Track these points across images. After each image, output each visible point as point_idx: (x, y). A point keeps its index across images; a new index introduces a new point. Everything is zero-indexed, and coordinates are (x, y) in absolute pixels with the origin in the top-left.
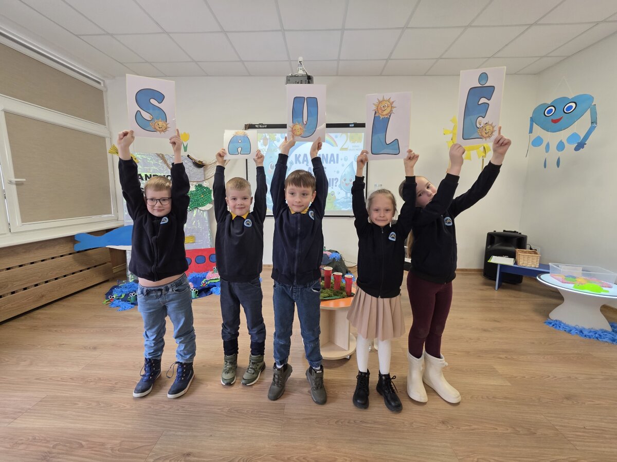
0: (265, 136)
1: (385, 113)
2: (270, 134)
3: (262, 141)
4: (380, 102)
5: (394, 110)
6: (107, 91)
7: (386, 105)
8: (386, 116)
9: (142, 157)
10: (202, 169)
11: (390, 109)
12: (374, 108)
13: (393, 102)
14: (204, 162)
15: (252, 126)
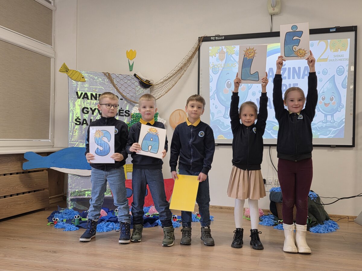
0: (223, 49)
1: (250, 56)
2: (227, 47)
3: (217, 55)
4: (247, 50)
5: (256, 55)
6: (56, 10)
7: (251, 52)
8: (251, 58)
9: (89, 76)
10: (149, 89)
11: (253, 54)
12: (244, 53)
13: (255, 50)
14: (151, 82)
15: (206, 39)
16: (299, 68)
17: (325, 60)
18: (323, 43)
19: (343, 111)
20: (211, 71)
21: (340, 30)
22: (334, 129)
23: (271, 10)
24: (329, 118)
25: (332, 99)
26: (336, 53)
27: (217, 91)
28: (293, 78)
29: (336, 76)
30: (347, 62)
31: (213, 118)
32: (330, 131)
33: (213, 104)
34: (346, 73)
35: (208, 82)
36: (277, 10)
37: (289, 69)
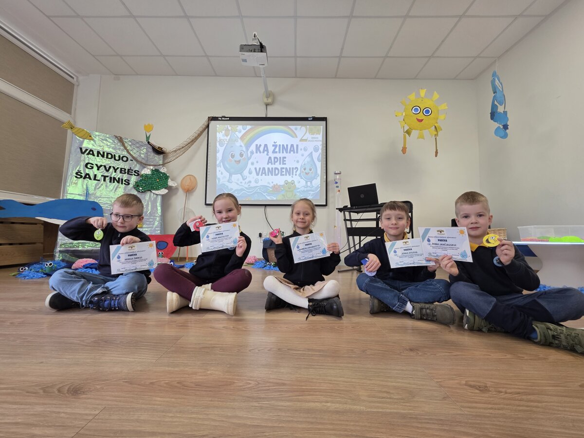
0: (228, 128)
2: (232, 126)
3: (224, 132)
10: (162, 156)
14: (163, 149)
15: (215, 119)
16: (287, 145)
17: (306, 140)
18: (303, 128)
19: (319, 178)
20: (218, 144)
21: (315, 119)
22: (312, 193)
23: (266, 100)
24: (309, 184)
25: (310, 170)
26: (313, 136)
27: (223, 160)
28: (283, 152)
29: (313, 152)
30: (321, 143)
31: (219, 182)
32: (310, 193)
33: (220, 171)
34: (320, 151)
35: (216, 152)
36: (270, 100)
37: (280, 145)
